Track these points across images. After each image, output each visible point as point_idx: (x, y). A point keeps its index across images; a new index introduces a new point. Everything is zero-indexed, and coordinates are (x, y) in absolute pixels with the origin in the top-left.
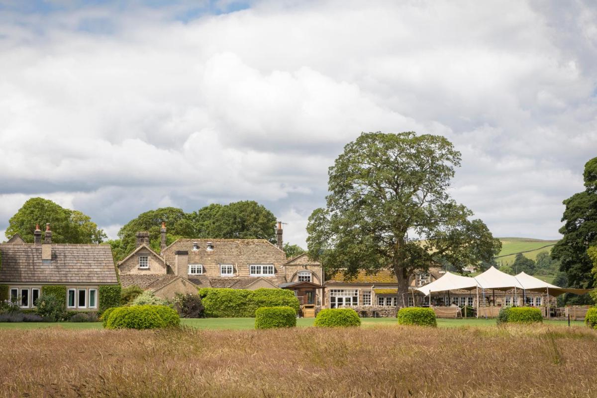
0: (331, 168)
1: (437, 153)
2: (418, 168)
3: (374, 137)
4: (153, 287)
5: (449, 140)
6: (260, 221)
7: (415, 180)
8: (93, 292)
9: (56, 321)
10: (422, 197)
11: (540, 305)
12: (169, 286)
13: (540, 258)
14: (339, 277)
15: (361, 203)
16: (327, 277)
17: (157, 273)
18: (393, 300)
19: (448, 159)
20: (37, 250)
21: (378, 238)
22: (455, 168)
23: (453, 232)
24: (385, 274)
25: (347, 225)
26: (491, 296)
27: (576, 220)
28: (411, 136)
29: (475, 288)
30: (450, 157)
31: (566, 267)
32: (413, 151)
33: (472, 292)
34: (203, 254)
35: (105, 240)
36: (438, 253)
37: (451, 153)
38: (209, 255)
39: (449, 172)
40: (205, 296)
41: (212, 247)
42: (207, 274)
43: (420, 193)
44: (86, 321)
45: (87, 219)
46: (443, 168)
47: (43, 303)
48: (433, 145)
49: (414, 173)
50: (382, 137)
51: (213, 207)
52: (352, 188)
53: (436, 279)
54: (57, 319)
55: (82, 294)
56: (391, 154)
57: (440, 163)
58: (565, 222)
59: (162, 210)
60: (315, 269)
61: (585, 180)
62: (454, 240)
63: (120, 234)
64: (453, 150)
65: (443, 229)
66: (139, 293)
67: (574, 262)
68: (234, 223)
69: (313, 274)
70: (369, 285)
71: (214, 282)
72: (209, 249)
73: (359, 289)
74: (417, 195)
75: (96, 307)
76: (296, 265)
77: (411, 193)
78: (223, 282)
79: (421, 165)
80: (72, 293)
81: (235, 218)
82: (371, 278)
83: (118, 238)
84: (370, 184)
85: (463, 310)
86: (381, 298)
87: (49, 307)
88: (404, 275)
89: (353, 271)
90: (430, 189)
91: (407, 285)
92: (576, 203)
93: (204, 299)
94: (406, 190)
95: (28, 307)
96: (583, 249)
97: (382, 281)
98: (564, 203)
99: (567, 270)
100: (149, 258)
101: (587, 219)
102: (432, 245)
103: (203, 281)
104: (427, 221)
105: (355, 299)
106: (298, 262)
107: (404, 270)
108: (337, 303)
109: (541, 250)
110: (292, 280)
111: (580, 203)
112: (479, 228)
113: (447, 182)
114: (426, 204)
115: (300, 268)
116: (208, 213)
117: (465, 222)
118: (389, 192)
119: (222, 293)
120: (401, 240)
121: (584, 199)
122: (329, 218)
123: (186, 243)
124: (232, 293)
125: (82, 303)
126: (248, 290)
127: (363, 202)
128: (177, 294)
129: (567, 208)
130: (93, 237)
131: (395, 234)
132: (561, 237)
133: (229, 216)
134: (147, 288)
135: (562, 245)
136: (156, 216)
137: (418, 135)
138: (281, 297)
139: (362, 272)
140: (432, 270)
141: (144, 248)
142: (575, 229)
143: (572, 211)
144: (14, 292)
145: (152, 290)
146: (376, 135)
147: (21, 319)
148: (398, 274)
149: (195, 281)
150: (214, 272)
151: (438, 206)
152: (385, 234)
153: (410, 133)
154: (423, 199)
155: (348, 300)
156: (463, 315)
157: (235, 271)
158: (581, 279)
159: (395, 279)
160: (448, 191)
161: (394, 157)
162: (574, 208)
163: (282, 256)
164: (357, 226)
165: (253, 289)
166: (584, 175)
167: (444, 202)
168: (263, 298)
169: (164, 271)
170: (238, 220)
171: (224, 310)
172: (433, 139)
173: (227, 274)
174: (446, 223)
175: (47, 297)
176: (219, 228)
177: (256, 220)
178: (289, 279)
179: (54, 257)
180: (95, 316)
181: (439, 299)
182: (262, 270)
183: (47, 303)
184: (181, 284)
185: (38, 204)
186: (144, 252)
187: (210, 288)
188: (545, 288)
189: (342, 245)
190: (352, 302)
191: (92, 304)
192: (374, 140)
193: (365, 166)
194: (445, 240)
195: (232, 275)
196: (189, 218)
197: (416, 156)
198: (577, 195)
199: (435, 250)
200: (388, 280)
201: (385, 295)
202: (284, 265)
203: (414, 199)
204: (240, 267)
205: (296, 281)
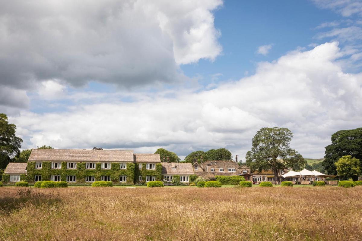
0: (253, 139)
1: (286, 133)
2: (279, 138)
3: (265, 129)
4: (201, 175)
5: (289, 130)
6: (227, 155)
7: (279, 142)
8: (187, 177)
9: (178, 186)
10: (281, 147)
11: (320, 181)
12: (206, 175)
13: (313, 165)
14: (256, 172)
15: (262, 149)
16: (251, 172)
17: (200, 171)
18: (272, 179)
19: (289, 135)
20: (171, 165)
21: (268, 160)
22: (291, 138)
23: (291, 158)
24: (270, 171)
25: (258, 156)
26: (305, 178)
27: (329, 153)
28: (277, 129)
29: (300, 175)
30: (290, 135)
31: (327, 168)
32: (278, 133)
33: (299, 177)
34: (214, 165)
35: (180, 161)
36: (287, 164)
37: (290, 133)
38: (215, 166)
39: (290, 139)
40: (217, 178)
41: (216, 163)
42: (216, 171)
43: (281, 146)
44: (186, 186)
45: (175, 155)
46: (287, 138)
47: (174, 180)
48: (284, 131)
49: (279, 140)
50: (268, 129)
51: (212, 150)
52: (259, 145)
53: (286, 173)
54: (178, 185)
55: (184, 178)
56: (271, 134)
57: (287, 136)
58: (326, 154)
59: (197, 152)
60: (248, 170)
61: (332, 140)
62: (292, 160)
63: (185, 159)
64: (291, 132)
65: (288, 157)
66: (197, 177)
67: (329, 167)
68: (219, 155)
69: (248, 171)
70: (265, 174)
71: (219, 174)
72: (215, 164)
73: (262, 176)
74: (280, 146)
75: (188, 181)
76: (242, 168)
77: (278, 146)
78: (221, 174)
79: (281, 137)
80: (181, 177)
81: (219, 154)
82: (266, 173)
83: (184, 160)
84: (265, 143)
85: (296, 182)
86: (269, 178)
87: (175, 181)
88: (276, 172)
89: (260, 170)
90: (284, 145)
91: (277, 175)
92: (329, 148)
93: (217, 179)
94: (276, 145)
95: (169, 181)
96: (332, 163)
97: (269, 173)
98: (325, 148)
99: (327, 169)
100: (198, 167)
101: (333, 153)
102: (285, 162)
103: (215, 174)
104: (283, 155)
105: (261, 179)
106: (243, 167)
107: (276, 170)
108: (255, 180)
109: (314, 162)
110: (241, 173)
111: (331, 148)
112: (299, 157)
113: (289, 142)
114: (282, 149)
115: (243, 169)
116: (211, 152)
117: (295, 155)
118: (271, 146)
119: (222, 177)
120: (275, 160)
121: (332, 147)
122: (252, 154)
123: (208, 162)
124: (225, 177)
125: (184, 180)
126: (230, 176)
127: (263, 149)
128: (209, 178)
129: (326, 150)
130: (177, 160)
131: (273, 159)
132: (325, 159)
133: (217, 153)
134: (199, 175)
135: (325, 161)
136: (196, 154)
137: (279, 128)
138: (240, 178)
139: (263, 170)
140: (285, 170)
141: (196, 164)
142: (329, 156)
143: (328, 150)
144: (165, 177)
145: (202, 176)
146: (266, 128)
147: (168, 185)
148: (274, 171)
149: (213, 173)
150: (217, 171)
151: (286, 150)
152: (270, 159)
153: (276, 128)
154: (282, 148)
155: (258, 179)
156: (297, 184)
157: (224, 170)
158: (332, 172)
159: (273, 173)
160: (289, 145)
161: (272, 135)
162: (328, 149)
163: (238, 165)
164: (262, 156)
165: (231, 176)
166: (332, 139)
167: (288, 148)
168: (235, 179)
169: (203, 170)
170: (220, 154)
171: (223, 182)
172: (284, 129)
173: (221, 171)
174: (289, 155)
175: (175, 179)
176: (214, 157)
177: (225, 154)
178: (240, 173)
179: (176, 167)
180: (188, 184)
181: (289, 179)
182: (232, 170)
183: (175, 180)
184: (210, 174)
185: (162, 150)
186: (196, 165)
187: (218, 176)
188: (322, 175)
189: (257, 162)
190: (259, 180)
191: (187, 181)
192: (266, 130)
193: (263, 138)
194: (289, 160)
195: (223, 171)
196: (205, 154)
197: (279, 135)
198: (329, 145)
199: (286, 163)
200: (271, 173)
201: (270, 178)
202: (239, 168)
203: (279, 148)
204: (225, 169)
205: (242, 173)
